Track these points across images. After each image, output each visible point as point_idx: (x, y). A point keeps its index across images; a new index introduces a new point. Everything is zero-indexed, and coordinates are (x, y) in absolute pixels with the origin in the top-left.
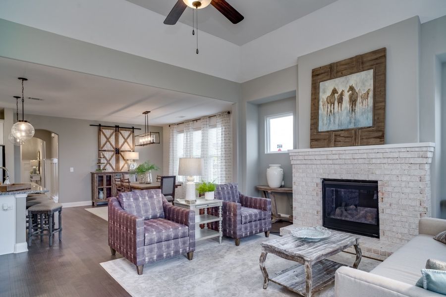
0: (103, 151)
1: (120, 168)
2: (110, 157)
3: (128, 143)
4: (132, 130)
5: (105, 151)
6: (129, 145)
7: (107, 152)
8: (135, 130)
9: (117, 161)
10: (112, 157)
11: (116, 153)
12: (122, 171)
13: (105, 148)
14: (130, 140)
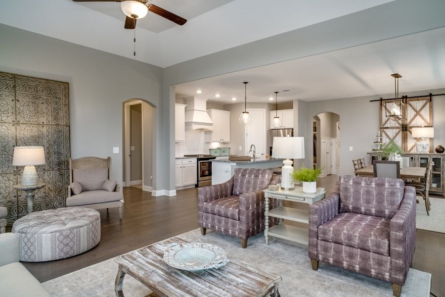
0: (385, 128)
1: (409, 149)
2: (395, 135)
3: (421, 116)
4: (429, 98)
5: (387, 128)
6: (423, 118)
7: (391, 130)
8: (434, 98)
9: (405, 139)
10: (397, 135)
11: (403, 131)
12: (412, 152)
13: (387, 125)
14: (425, 113)
